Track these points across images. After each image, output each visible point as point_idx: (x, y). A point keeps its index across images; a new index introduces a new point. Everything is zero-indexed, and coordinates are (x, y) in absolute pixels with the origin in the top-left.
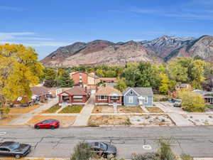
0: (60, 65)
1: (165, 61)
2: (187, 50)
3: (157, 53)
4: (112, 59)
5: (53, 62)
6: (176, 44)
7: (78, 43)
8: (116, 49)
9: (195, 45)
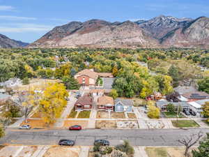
0: (57, 45)
1: (161, 43)
2: (183, 32)
3: (153, 34)
4: (108, 40)
5: (50, 42)
6: (172, 25)
7: (73, 23)
8: (112, 29)
9: (191, 27)
